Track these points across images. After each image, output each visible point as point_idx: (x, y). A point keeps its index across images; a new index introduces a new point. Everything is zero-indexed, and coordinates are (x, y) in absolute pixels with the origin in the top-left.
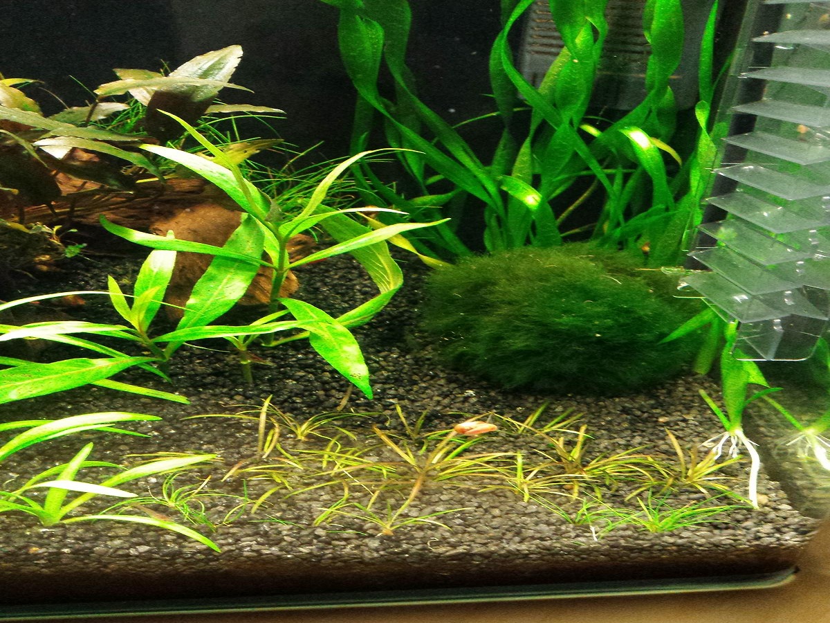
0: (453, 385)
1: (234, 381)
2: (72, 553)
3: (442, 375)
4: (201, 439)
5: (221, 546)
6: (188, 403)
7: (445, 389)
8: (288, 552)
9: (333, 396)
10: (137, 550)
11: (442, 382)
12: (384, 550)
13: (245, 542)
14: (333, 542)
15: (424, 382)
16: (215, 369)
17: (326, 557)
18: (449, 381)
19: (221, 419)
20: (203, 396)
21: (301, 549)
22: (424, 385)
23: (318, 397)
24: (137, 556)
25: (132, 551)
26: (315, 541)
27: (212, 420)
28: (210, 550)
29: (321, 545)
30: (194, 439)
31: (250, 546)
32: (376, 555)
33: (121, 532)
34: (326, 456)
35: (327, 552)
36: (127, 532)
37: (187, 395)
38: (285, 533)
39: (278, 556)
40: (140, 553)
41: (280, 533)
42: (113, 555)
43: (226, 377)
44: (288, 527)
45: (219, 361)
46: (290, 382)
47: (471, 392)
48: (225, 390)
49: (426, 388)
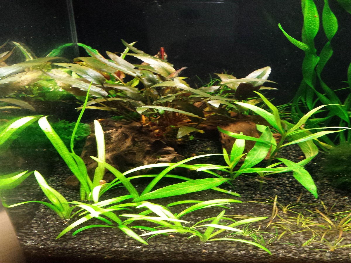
0: (338, 194)
1: (255, 189)
2: (217, 253)
3: (333, 190)
4: (248, 210)
5: (272, 252)
6: (240, 196)
7: (335, 196)
8: (296, 256)
9: (292, 197)
10: (241, 253)
11: (333, 193)
12: (333, 257)
13: (280, 251)
14: (312, 253)
15: (326, 192)
16: (247, 184)
17: (310, 259)
18: (336, 192)
19: (254, 203)
20: (245, 194)
21: (301, 255)
22: (326, 194)
23: (287, 197)
24: (240, 255)
25: (239, 253)
26: (305, 252)
27: (251, 203)
28: (268, 254)
29: (308, 254)
30: (245, 211)
31: (282, 253)
32: (329, 259)
33: (233, 245)
34: (298, 220)
35: (311, 257)
36: (235, 245)
37: (239, 193)
38: (293, 248)
39: (292, 258)
40: (242, 254)
41: (291, 248)
42: (232, 254)
43: (251, 187)
44: (294, 246)
45: (247, 181)
46: (275, 190)
47: (346, 197)
48: (252, 192)
49: (328, 195)
